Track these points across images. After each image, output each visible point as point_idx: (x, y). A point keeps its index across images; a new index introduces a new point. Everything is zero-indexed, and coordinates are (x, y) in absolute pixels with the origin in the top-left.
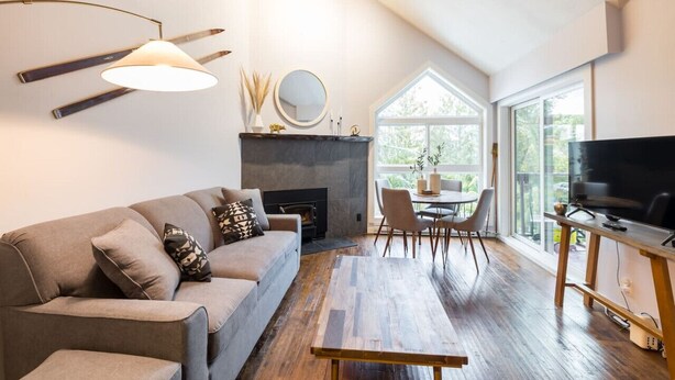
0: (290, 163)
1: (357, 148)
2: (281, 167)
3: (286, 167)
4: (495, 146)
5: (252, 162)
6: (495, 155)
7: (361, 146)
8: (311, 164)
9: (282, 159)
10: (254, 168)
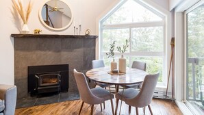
0: (45, 50)
1: (88, 42)
2: (39, 53)
3: (43, 53)
4: (173, 40)
5: (22, 50)
6: (173, 45)
7: (91, 40)
8: (59, 51)
9: (39, 48)
10: (22, 53)
